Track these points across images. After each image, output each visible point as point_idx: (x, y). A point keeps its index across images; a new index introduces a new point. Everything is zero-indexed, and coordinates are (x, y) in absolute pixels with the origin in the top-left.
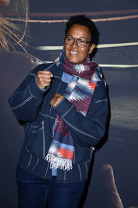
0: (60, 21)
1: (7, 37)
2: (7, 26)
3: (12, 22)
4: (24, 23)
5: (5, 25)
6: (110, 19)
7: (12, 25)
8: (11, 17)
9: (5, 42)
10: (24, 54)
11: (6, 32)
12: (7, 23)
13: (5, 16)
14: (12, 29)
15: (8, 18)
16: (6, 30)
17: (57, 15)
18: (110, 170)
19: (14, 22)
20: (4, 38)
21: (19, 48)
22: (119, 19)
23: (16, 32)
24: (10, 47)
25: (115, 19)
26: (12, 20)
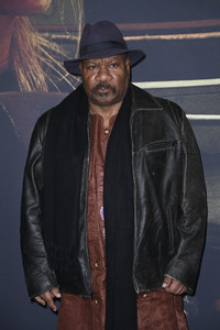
0: (138, 38)
1: (44, 67)
2: (45, 48)
3: (54, 40)
4: (75, 41)
5: (42, 46)
7: (54, 46)
8: (51, 32)
9: (42, 77)
11: (43, 59)
12: (45, 42)
13: (41, 31)
14: (53, 53)
15: (47, 35)
16: (43, 55)
20: (39, 69)
26: (53, 36)
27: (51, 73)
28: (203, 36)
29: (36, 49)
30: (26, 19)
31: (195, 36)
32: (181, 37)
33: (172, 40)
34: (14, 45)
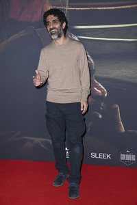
6: (123, 7)
17: (87, 4)
28: (113, 8)
33: (101, 10)
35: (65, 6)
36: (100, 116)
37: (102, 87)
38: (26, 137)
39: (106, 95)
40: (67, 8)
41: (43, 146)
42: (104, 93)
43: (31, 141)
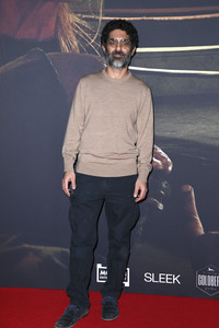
0: (138, 18)
2: (78, 24)
3: (84, 19)
4: (98, 20)
5: (76, 23)
6: (198, 17)
7: (84, 23)
8: (85, 13)
9: (75, 43)
10: (96, 57)
12: (78, 20)
14: (83, 27)
15: (79, 15)
17: (136, 10)
18: (190, 192)
19: (86, 19)
20: (74, 38)
21: (90, 50)
22: (208, 16)
23: (87, 31)
24: (81, 48)
25: (204, 16)
26: (84, 16)
27: (82, 40)
28: (180, 18)
29: (72, 25)
30: (66, 5)
31: (176, 18)
32: (167, 18)
33: (161, 21)
34: (58, 22)
35: (98, 14)
36: (161, 206)
37: (163, 154)
38: (27, 246)
39: (170, 168)
40: (101, 18)
41: (57, 261)
42: (166, 165)
43: (37, 253)
